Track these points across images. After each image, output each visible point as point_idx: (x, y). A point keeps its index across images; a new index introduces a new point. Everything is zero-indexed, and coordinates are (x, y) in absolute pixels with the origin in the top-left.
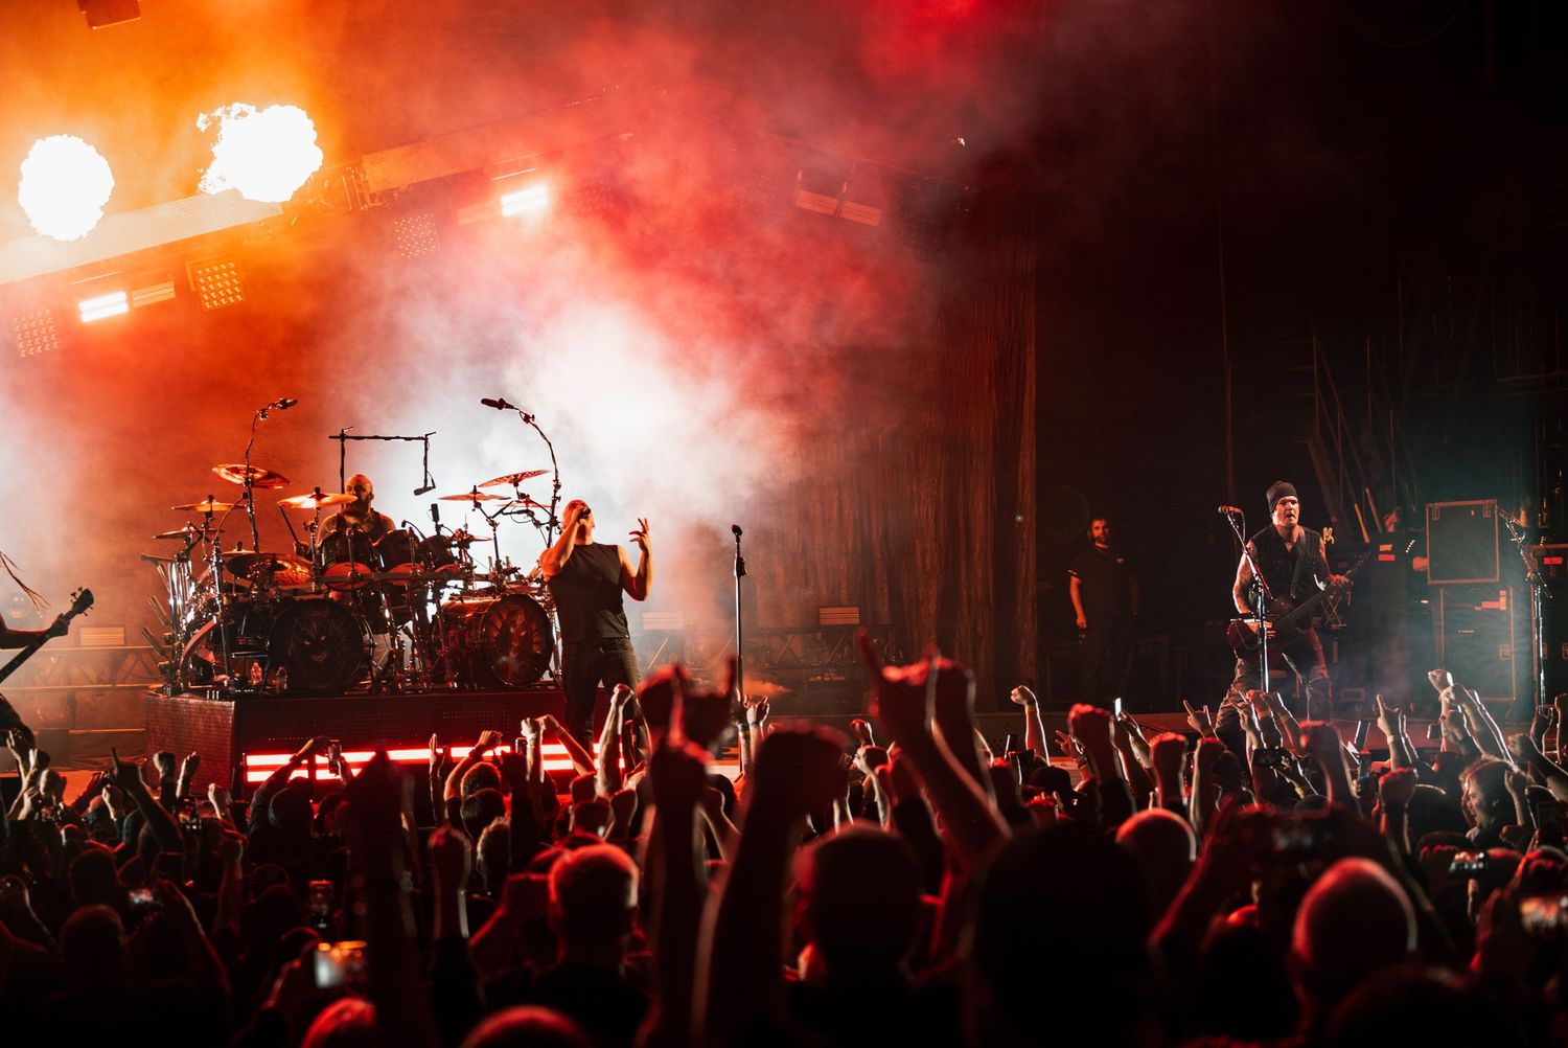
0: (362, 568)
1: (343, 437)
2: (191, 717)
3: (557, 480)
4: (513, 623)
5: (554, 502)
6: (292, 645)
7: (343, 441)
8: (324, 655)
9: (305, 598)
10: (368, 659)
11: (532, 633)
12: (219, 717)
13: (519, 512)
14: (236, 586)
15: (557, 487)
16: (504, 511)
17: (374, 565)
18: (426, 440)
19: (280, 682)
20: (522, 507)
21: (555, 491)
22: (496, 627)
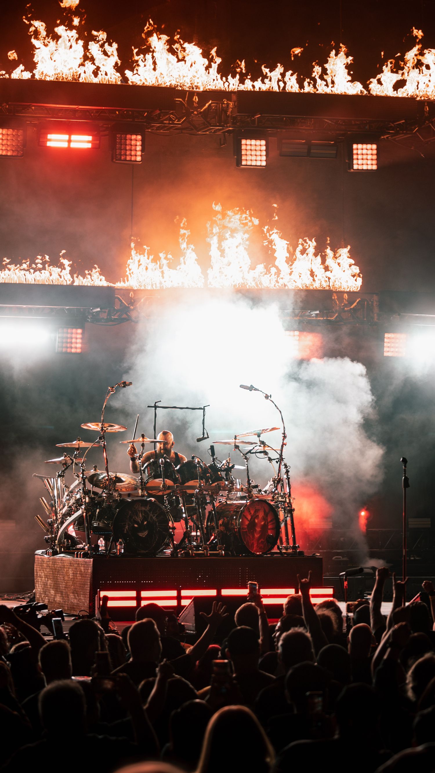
0: (169, 482)
1: (156, 407)
2: (64, 568)
3: (284, 434)
4: (257, 517)
5: (282, 446)
6: (127, 527)
7: (156, 409)
8: (146, 533)
9: (135, 499)
10: (171, 537)
11: (268, 523)
12: (82, 568)
13: (260, 452)
14: (93, 491)
15: (285, 437)
16: (252, 452)
17: (175, 480)
18: (204, 409)
19: (120, 549)
20: (261, 449)
21: (283, 440)
22: (247, 519)
